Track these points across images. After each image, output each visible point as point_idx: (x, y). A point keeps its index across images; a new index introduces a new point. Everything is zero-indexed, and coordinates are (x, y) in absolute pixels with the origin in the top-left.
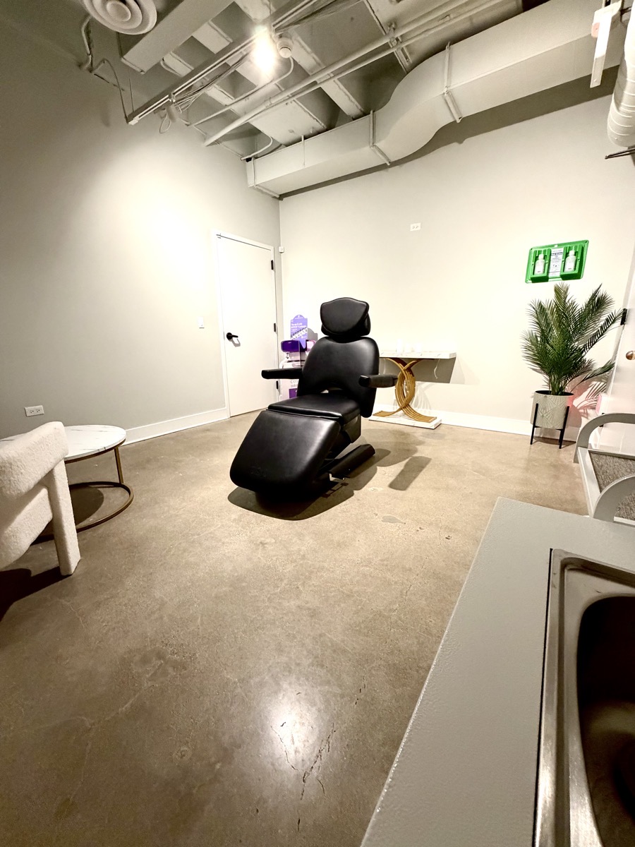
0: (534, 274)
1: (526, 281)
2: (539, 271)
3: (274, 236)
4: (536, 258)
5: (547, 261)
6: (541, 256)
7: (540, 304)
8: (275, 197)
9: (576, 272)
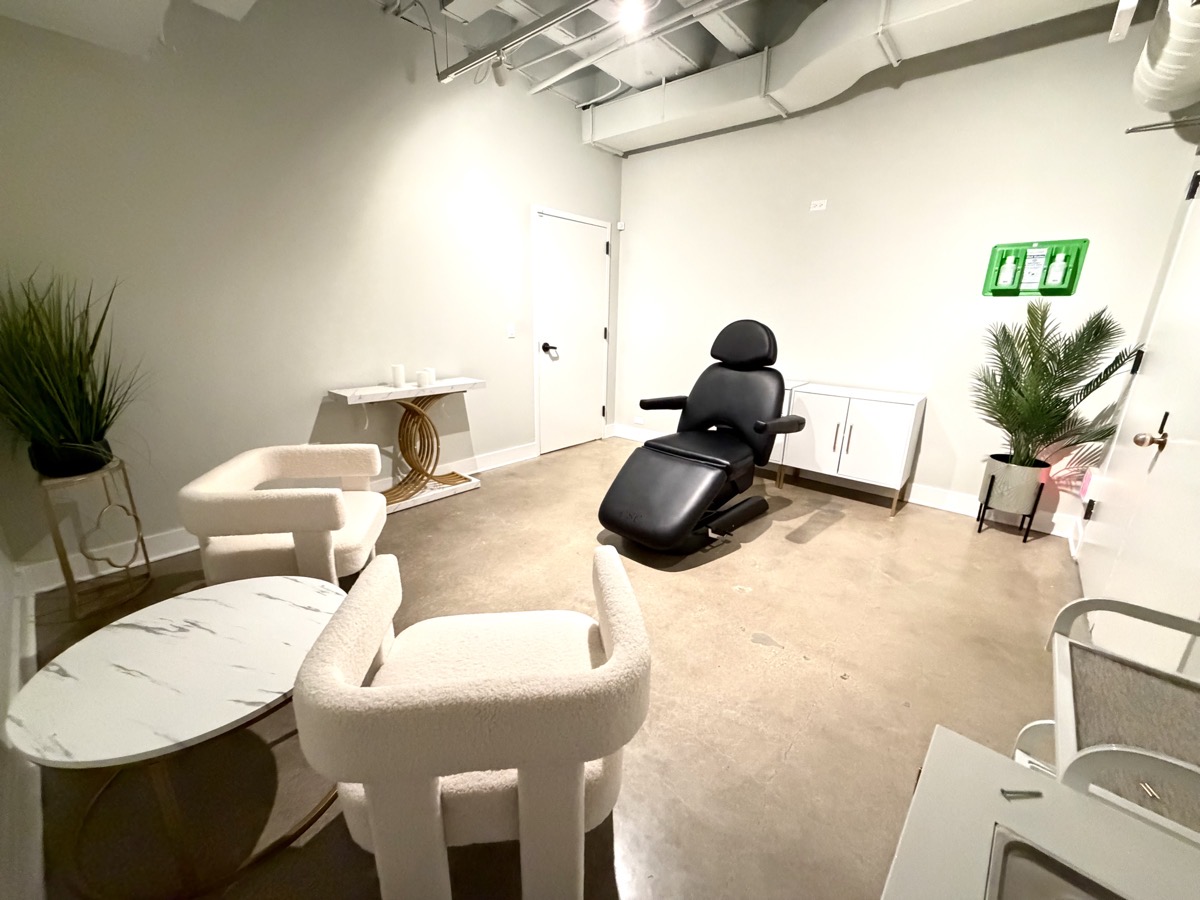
0: (996, 284)
1: (984, 293)
2: (1006, 281)
3: (613, 209)
4: (1003, 261)
5: (1020, 267)
6: (1010, 259)
7: (1004, 327)
8: (617, 155)
9: (1065, 286)
